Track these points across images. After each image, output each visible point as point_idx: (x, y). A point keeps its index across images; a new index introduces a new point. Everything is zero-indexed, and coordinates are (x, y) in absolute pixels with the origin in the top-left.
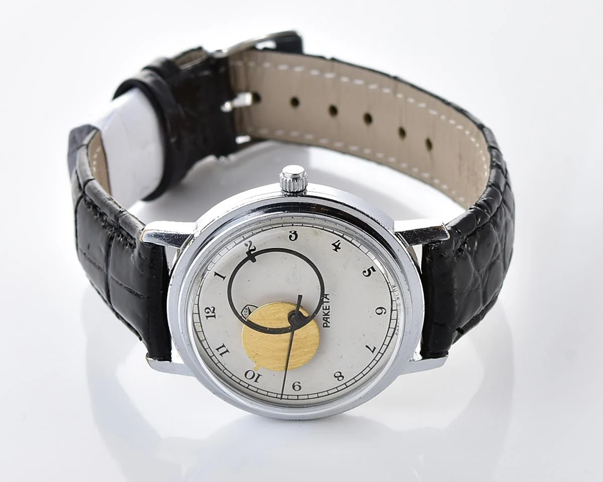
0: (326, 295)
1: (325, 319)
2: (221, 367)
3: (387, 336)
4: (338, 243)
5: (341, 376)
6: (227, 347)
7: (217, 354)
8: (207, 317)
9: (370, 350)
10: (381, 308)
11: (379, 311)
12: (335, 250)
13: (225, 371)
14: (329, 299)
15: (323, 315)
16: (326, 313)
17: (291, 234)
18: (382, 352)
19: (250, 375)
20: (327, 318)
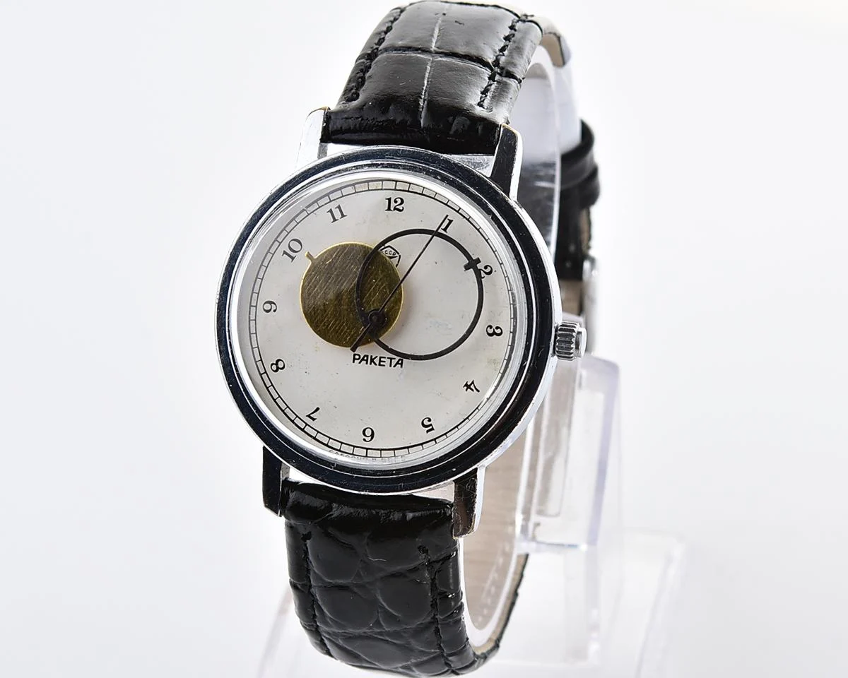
0: (402, 364)
1: (365, 358)
2: (311, 209)
3: (330, 438)
4: (474, 388)
5: (278, 368)
6: (341, 221)
7: (333, 206)
8: (390, 199)
9: (313, 413)
10: (372, 435)
11: (368, 433)
12: (466, 385)
13: (305, 214)
14: (394, 366)
15: (371, 356)
16: (375, 360)
17: (494, 327)
18: (307, 429)
19: (295, 246)
20: (367, 361)
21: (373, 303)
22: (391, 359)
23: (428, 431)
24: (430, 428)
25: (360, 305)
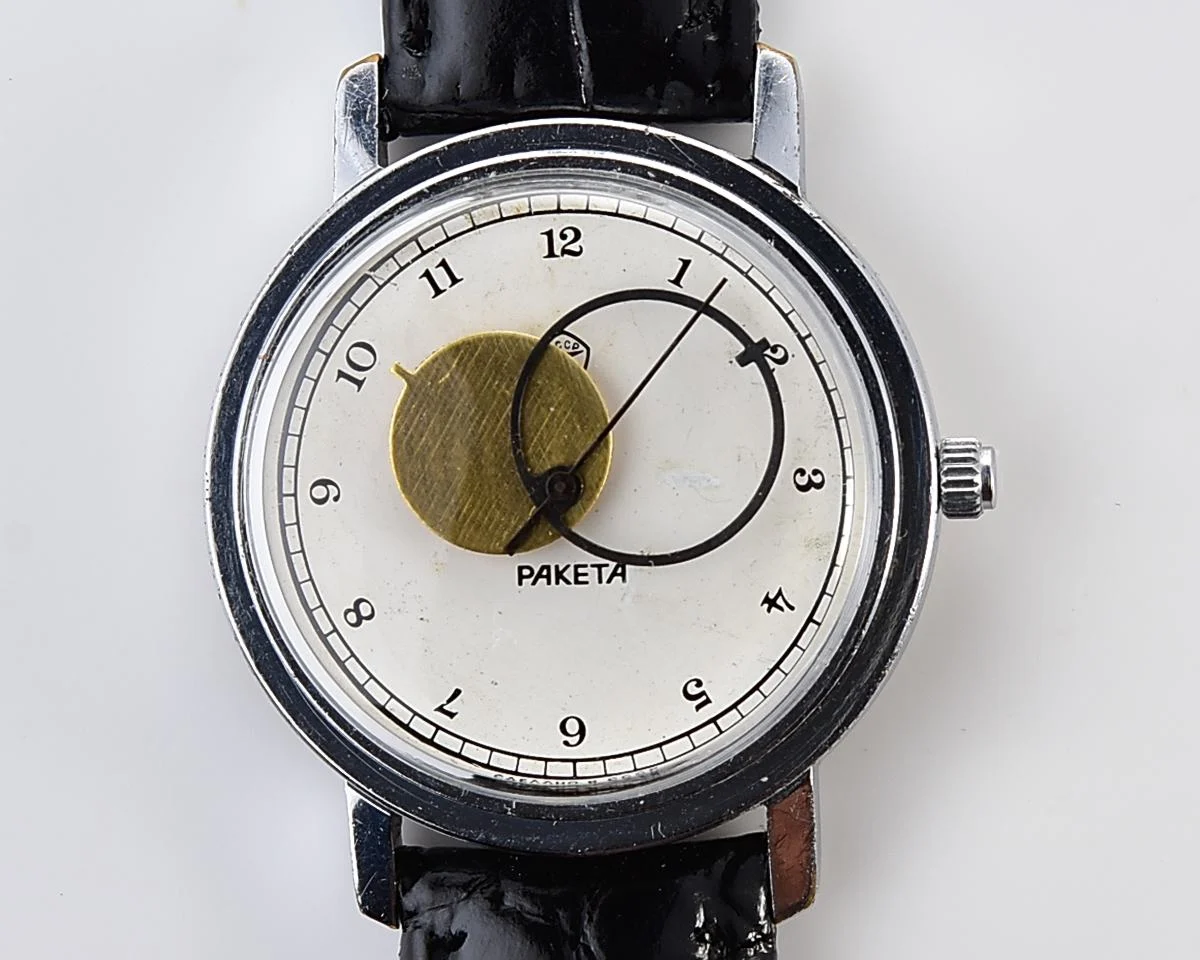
0: (623, 575)
1: (545, 573)
2: (384, 273)
3: (492, 750)
4: (782, 604)
5: (360, 619)
6: (451, 293)
7: (430, 262)
8: (550, 234)
9: (449, 701)
10: (582, 732)
11: (573, 727)
12: (767, 600)
13: (371, 286)
14: (609, 581)
15: (557, 567)
16: (565, 574)
17: (809, 472)
18: (441, 738)
19: (361, 357)
20: (548, 577)
21: (548, 455)
22: (600, 567)
23: (698, 707)
24: (702, 700)
25: (522, 462)
